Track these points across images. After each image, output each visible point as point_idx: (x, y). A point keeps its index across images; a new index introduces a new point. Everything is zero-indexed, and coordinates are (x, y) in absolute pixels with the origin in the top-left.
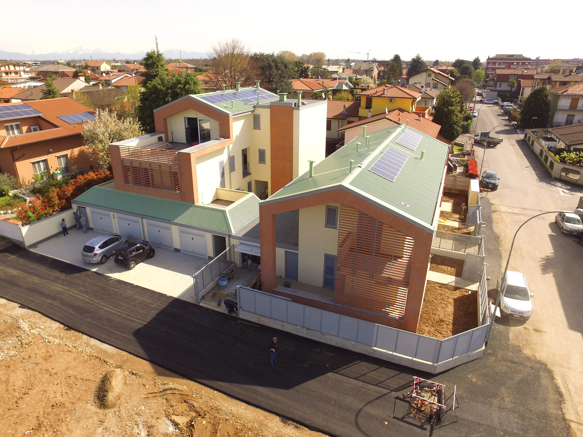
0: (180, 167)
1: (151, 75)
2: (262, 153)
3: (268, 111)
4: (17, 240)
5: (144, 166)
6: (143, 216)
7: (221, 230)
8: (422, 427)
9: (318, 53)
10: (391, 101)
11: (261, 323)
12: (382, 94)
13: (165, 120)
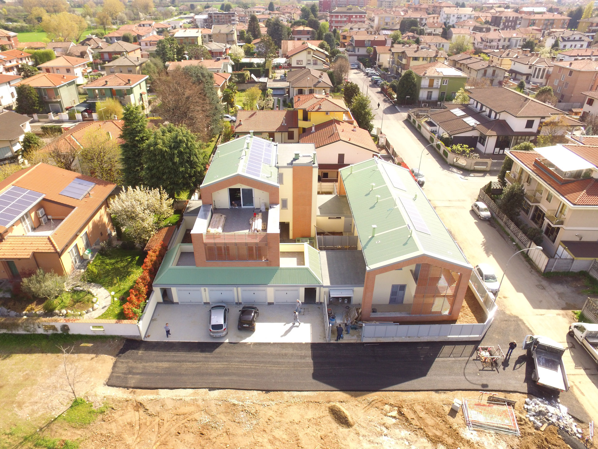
0: (268, 243)
2: (284, 202)
3: (290, 170)
4: (131, 336)
6: (238, 286)
10: (327, 114)
11: (379, 341)
12: (319, 109)
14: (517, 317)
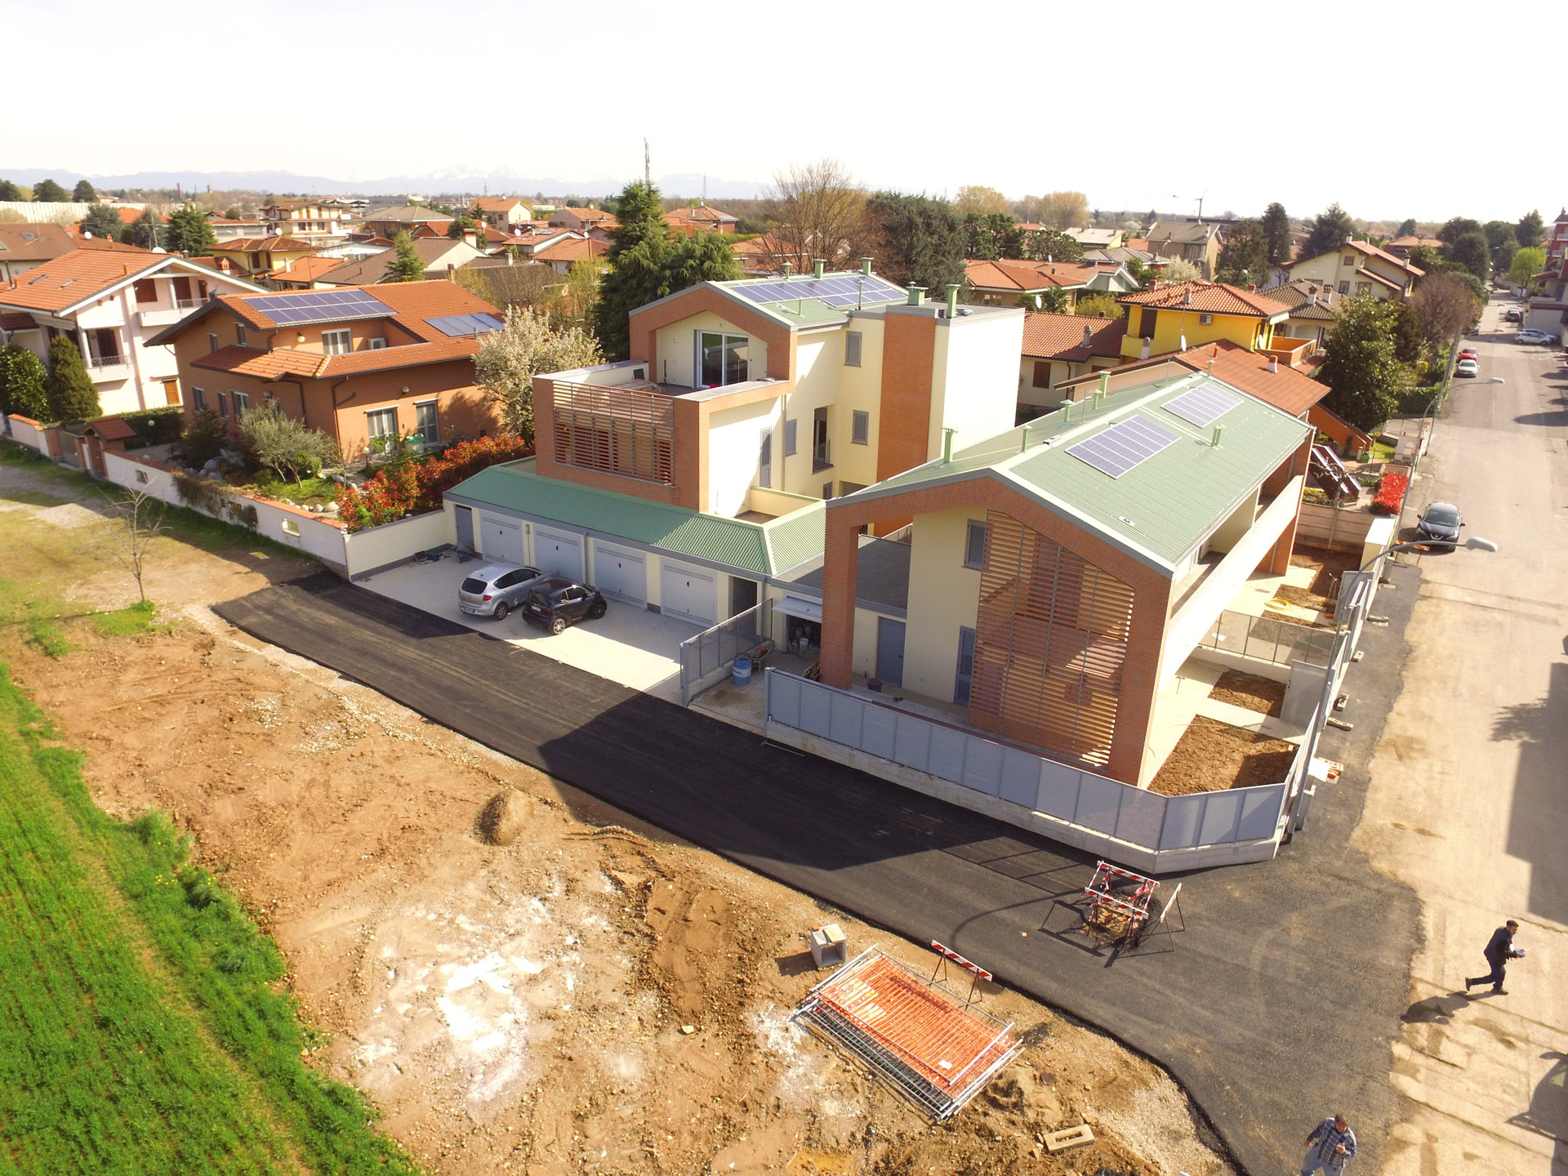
0: (675, 431)
1: (630, 237)
2: (860, 420)
3: (879, 326)
4: (334, 563)
5: (601, 426)
6: (588, 532)
7: (749, 568)
8: (1094, 951)
9: (1067, 196)
10: (1203, 319)
11: (809, 750)
12: (1182, 303)
13: (653, 334)
14: (1411, 890)
